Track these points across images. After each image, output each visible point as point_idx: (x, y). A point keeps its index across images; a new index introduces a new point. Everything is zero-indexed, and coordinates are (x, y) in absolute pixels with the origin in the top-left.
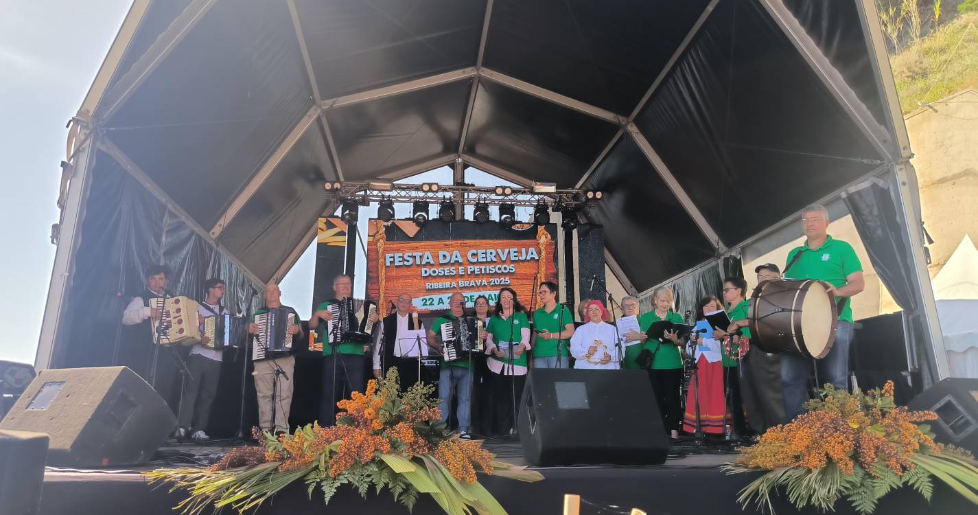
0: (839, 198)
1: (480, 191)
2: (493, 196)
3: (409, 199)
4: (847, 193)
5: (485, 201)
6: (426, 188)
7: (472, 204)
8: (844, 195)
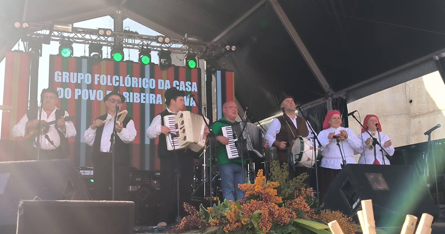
0: (432, 59)
1: (142, 38)
2: (154, 44)
3: (85, 41)
4: (439, 57)
5: (147, 47)
6: (101, 32)
7: (136, 48)
8: (437, 58)
